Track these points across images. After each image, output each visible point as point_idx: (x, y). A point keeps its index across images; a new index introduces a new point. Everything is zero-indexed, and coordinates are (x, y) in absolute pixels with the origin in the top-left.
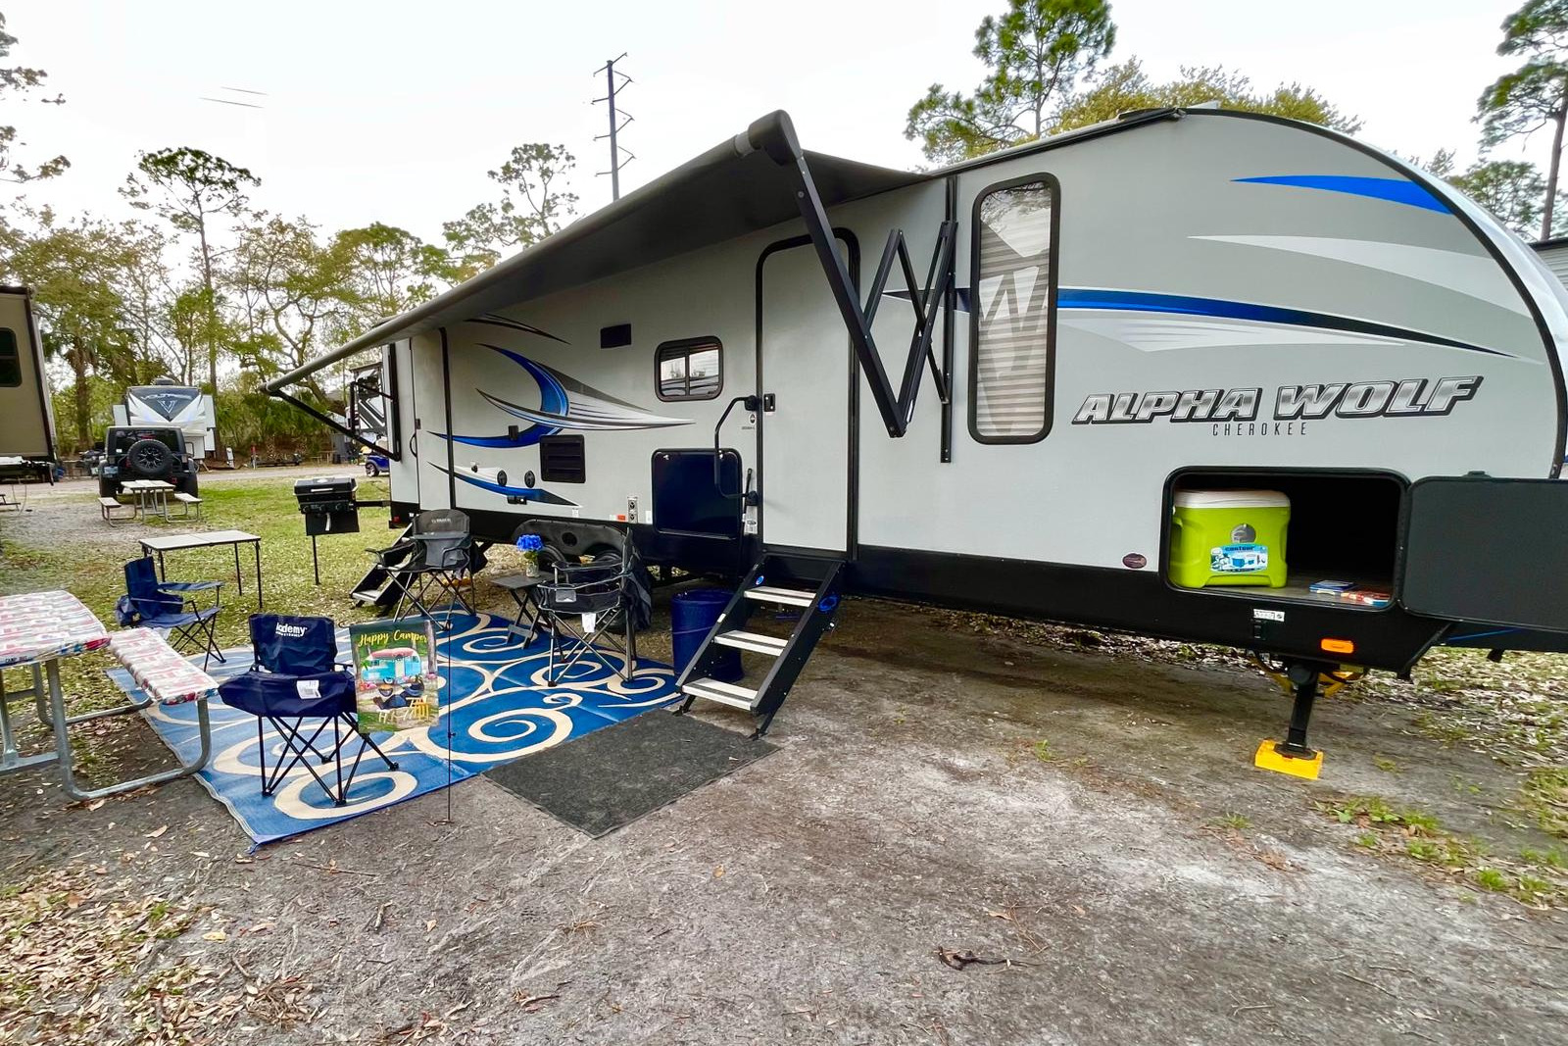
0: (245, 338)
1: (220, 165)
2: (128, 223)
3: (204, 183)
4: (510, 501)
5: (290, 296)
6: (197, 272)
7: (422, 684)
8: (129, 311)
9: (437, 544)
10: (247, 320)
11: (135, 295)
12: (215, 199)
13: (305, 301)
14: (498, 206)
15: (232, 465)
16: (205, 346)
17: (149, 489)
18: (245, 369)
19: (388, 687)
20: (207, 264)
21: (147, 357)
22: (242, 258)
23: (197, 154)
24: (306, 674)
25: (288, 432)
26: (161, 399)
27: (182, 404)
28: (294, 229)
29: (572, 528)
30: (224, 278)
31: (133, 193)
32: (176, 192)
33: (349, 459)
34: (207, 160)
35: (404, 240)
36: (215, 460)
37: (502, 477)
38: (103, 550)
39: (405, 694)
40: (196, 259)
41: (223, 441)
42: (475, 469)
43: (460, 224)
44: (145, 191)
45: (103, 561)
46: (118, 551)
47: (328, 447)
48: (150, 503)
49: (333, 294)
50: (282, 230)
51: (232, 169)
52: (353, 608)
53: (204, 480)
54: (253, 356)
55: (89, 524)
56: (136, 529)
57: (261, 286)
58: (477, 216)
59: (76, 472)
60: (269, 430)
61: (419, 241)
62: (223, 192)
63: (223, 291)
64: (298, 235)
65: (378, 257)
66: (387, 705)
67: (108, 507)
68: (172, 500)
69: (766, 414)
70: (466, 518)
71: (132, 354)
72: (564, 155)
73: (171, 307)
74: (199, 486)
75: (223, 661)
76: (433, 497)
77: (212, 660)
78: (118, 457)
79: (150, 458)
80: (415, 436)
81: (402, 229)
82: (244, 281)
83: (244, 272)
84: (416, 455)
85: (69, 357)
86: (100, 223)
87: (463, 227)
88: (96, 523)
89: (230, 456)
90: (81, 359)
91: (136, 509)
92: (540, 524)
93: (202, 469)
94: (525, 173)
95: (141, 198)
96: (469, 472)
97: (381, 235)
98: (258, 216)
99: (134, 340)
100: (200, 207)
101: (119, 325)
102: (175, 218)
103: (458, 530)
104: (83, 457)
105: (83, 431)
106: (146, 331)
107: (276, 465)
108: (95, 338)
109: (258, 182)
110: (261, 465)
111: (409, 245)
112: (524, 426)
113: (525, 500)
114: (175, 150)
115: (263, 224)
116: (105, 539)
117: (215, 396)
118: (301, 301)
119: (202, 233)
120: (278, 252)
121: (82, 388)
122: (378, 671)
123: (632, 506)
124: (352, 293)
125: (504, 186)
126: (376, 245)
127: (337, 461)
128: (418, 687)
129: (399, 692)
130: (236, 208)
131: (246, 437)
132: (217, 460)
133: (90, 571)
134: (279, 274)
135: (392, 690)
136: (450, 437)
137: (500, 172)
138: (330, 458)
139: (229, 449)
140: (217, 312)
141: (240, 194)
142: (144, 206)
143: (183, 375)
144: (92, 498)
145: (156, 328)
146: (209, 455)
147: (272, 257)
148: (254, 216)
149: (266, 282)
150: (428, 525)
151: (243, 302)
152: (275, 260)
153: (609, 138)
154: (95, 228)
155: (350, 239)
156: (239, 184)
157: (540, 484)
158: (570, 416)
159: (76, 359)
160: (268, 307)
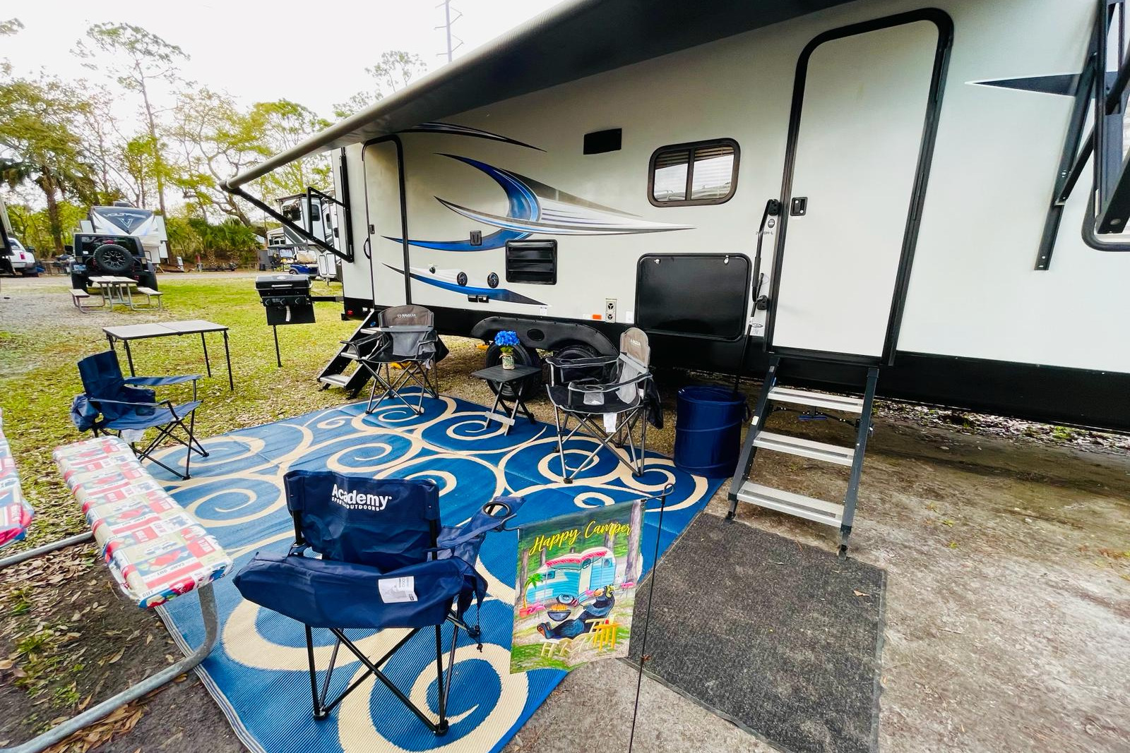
0: (186, 177)
1: (156, 40)
2: (81, 80)
3: (144, 53)
4: (470, 300)
5: (219, 148)
6: (143, 125)
7: (612, 599)
8: (88, 150)
9: (401, 336)
10: (186, 163)
11: (92, 138)
12: (153, 68)
13: (231, 152)
14: (373, 94)
15: (182, 269)
16: (153, 181)
17: (114, 283)
18: (187, 200)
19: (562, 608)
20: (151, 118)
21: (106, 187)
22: (178, 116)
23: (137, 30)
24: (390, 567)
25: (224, 248)
26: (120, 217)
27: (138, 221)
28: (219, 97)
29: (539, 324)
30: (165, 130)
31: (83, 54)
32: (120, 59)
33: (272, 267)
34: (144, 36)
35: (304, 113)
36: (168, 264)
37: (462, 279)
38: (73, 333)
39: (587, 615)
40: (141, 114)
41: (174, 252)
42: (433, 271)
43: (344, 106)
44: (93, 55)
45: (73, 343)
46: (88, 334)
47: (255, 259)
48: (116, 294)
49: (253, 148)
50: (210, 97)
51: (166, 45)
52: (321, 390)
53: (162, 279)
54: (193, 190)
55: (62, 311)
56: (105, 315)
57: (196, 139)
58: (357, 100)
59: (54, 271)
60: (210, 245)
61: (315, 115)
62: (160, 62)
63: (165, 140)
64: (222, 102)
65: (285, 124)
66: (557, 633)
67: (78, 297)
68: (135, 293)
69: (792, 220)
70: (431, 314)
71: (93, 183)
72: (420, 62)
73: (123, 150)
74: (158, 283)
75: (206, 455)
76: (389, 294)
77: (193, 454)
78: (85, 258)
79: (113, 259)
80: (368, 240)
81: (302, 105)
82: (182, 135)
83: (181, 128)
84: (369, 257)
85: (39, 182)
86: (55, 77)
87: (348, 108)
88: (68, 310)
89: (180, 263)
90: (50, 184)
91: (104, 299)
92: (503, 321)
93: (159, 271)
94: (391, 72)
95: (90, 60)
96: (426, 273)
97: (287, 109)
98: (189, 84)
99: (93, 171)
100: (141, 73)
101: (80, 159)
102: (121, 80)
103: (423, 324)
104: (59, 259)
105: (58, 240)
106: (104, 166)
107: (216, 270)
108: (60, 168)
109: (188, 57)
110: (204, 270)
111: (308, 117)
112: (487, 231)
113: (488, 298)
114: (117, 25)
115: (194, 91)
116: (77, 323)
117: (165, 218)
118: (228, 152)
119: (144, 93)
120: (207, 114)
121: (54, 208)
122: (551, 586)
123: (611, 306)
124: (267, 149)
125: (376, 80)
126: (283, 115)
127: (263, 268)
128: (605, 603)
129: (577, 614)
130: (171, 78)
131: (191, 250)
132: (170, 265)
133: (60, 352)
134: (209, 131)
135: (569, 613)
136: (406, 242)
137: (373, 70)
138: (257, 267)
139: (180, 258)
140: (162, 155)
141: (173, 65)
142: (93, 67)
143: (137, 201)
144: (66, 289)
145: (112, 165)
146: (164, 261)
147: (203, 118)
148: (187, 84)
149: (199, 136)
150: (394, 319)
151: (183, 151)
152: (206, 120)
153: (447, 56)
154: (51, 80)
155: (265, 109)
156: (172, 57)
157: (504, 284)
158: (541, 221)
159: (46, 183)
160: (203, 155)
